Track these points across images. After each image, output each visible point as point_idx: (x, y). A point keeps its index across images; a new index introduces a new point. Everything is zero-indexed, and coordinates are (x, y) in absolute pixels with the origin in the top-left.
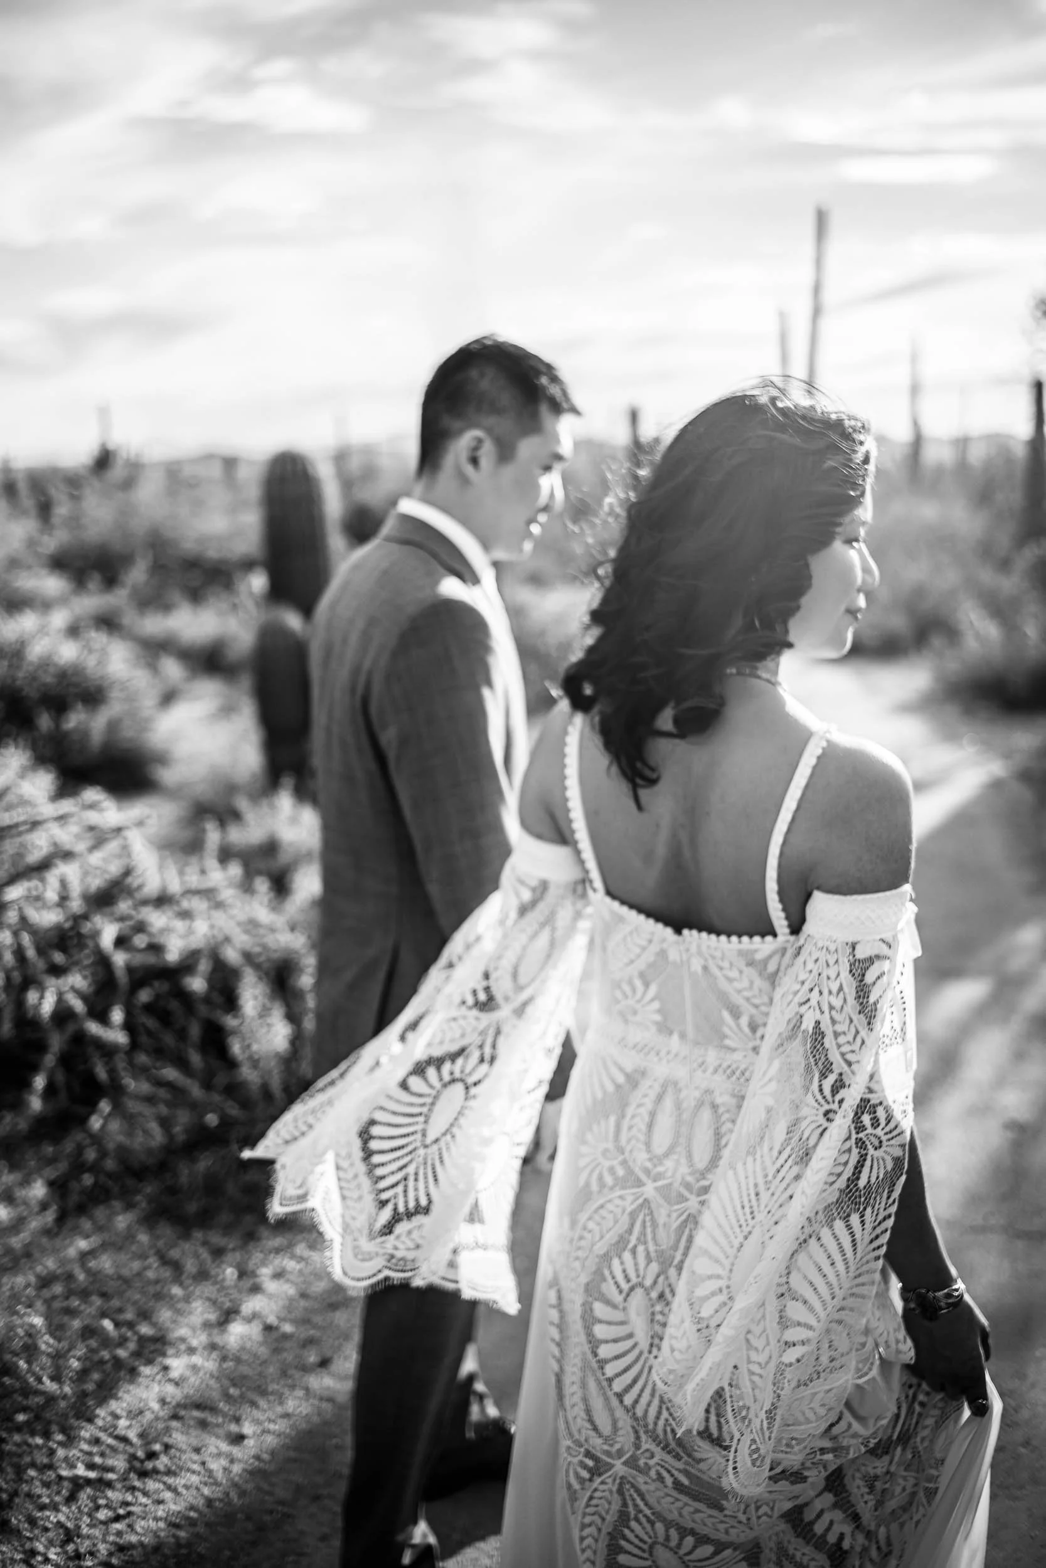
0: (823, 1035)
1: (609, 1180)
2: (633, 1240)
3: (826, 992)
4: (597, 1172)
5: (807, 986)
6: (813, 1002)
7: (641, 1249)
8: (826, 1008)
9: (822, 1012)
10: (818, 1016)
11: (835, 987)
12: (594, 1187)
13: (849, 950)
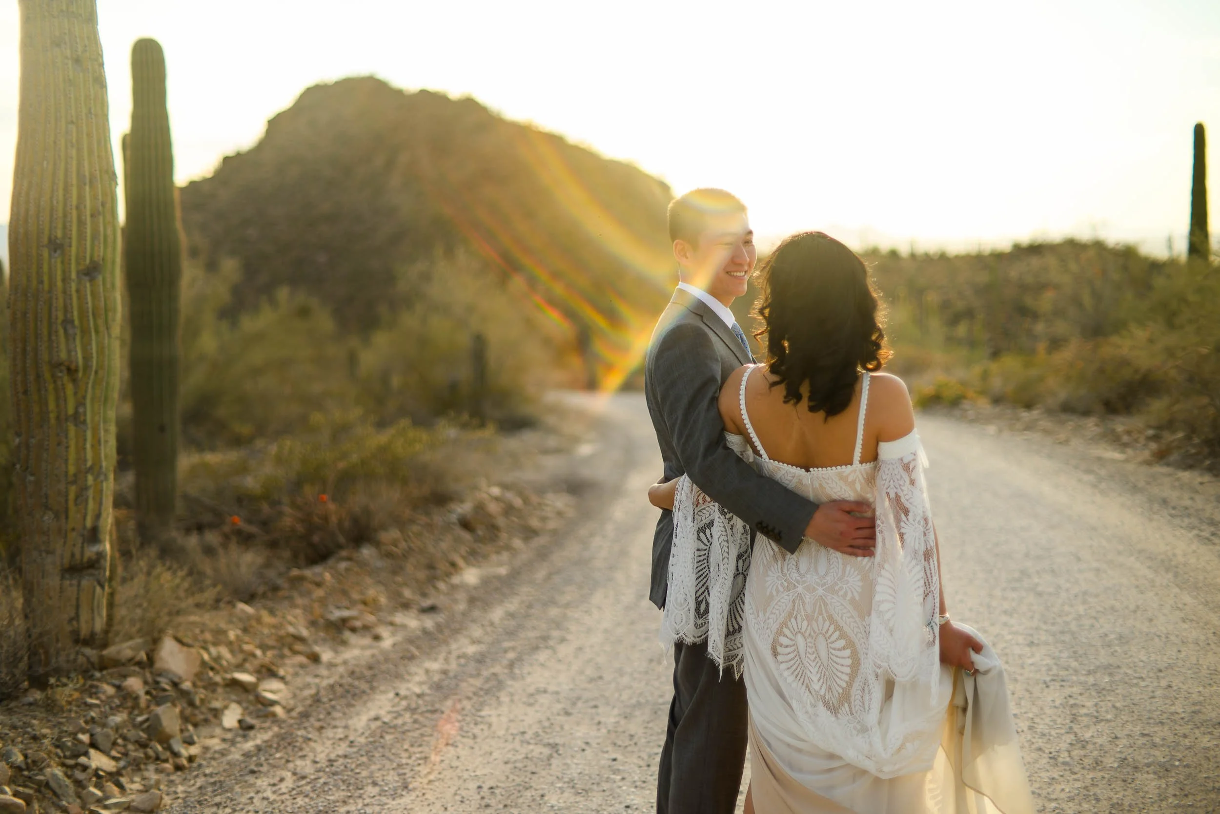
0: (899, 497)
1: (781, 589)
2: (795, 613)
3: (896, 481)
4: (775, 587)
5: (888, 480)
6: (892, 486)
7: (799, 616)
8: (898, 486)
9: (896, 488)
10: (895, 490)
11: (899, 477)
12: (774, 593)
13: (900, 461)
